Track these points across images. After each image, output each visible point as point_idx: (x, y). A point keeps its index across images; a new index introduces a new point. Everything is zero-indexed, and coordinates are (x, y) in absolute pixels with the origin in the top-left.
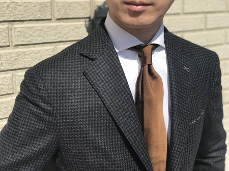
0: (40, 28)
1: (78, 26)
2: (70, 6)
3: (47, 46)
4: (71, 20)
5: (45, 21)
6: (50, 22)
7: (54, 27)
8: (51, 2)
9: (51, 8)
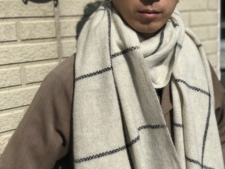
0: (5, 49)
1: (44, 47)
2: (35, 27)
3: (13, 67)
4: (36, 41)
5: (10, 43)
6: (16, 43)
7: (20, 48)
8: (16, 24)
9: (16, 30)
